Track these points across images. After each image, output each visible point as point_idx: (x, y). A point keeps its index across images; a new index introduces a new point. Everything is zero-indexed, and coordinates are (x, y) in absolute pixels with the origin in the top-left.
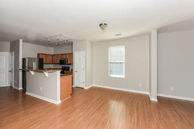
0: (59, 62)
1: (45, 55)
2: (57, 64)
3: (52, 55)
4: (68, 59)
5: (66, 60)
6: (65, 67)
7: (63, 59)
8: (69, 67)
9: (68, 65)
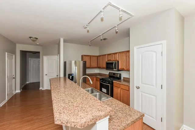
0: (105, 66)
1: (89, 57)
2: (103, 68)
3: (97, 56)
4: (118, 62)
5: (116, 63)
6: (114, 74)
7: (111, 62)
8: (120, 74)
9: (118, 70)
